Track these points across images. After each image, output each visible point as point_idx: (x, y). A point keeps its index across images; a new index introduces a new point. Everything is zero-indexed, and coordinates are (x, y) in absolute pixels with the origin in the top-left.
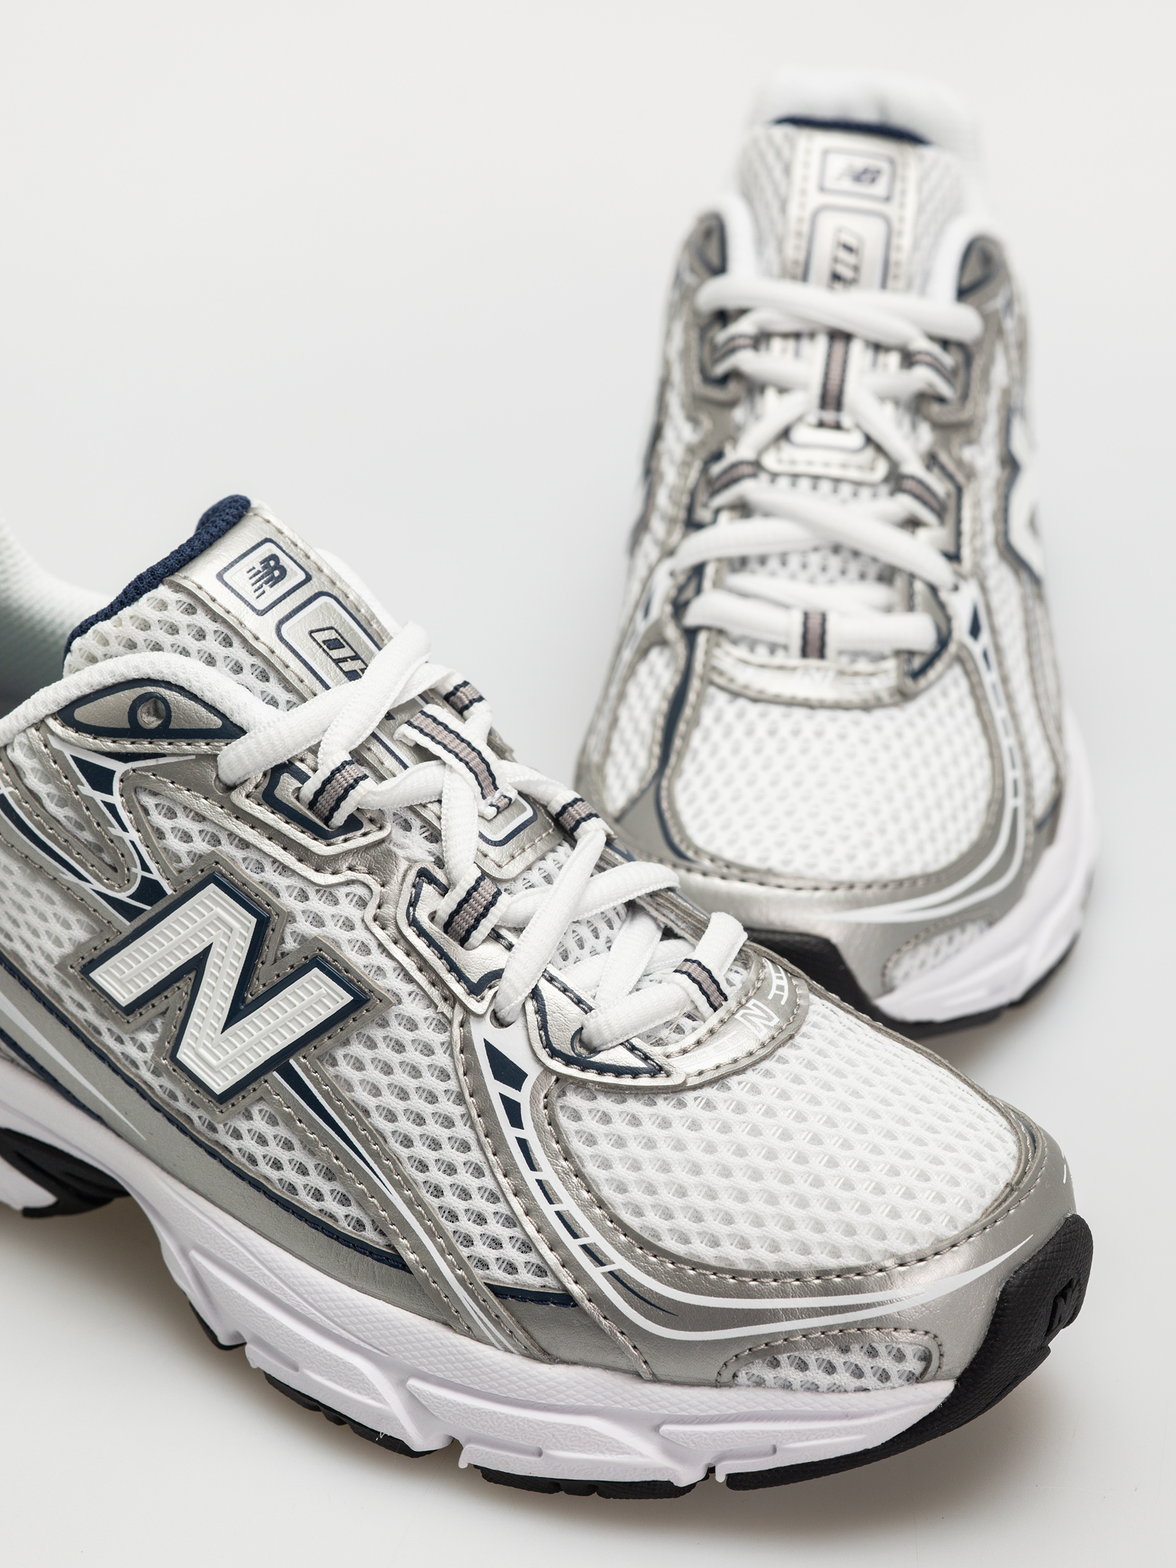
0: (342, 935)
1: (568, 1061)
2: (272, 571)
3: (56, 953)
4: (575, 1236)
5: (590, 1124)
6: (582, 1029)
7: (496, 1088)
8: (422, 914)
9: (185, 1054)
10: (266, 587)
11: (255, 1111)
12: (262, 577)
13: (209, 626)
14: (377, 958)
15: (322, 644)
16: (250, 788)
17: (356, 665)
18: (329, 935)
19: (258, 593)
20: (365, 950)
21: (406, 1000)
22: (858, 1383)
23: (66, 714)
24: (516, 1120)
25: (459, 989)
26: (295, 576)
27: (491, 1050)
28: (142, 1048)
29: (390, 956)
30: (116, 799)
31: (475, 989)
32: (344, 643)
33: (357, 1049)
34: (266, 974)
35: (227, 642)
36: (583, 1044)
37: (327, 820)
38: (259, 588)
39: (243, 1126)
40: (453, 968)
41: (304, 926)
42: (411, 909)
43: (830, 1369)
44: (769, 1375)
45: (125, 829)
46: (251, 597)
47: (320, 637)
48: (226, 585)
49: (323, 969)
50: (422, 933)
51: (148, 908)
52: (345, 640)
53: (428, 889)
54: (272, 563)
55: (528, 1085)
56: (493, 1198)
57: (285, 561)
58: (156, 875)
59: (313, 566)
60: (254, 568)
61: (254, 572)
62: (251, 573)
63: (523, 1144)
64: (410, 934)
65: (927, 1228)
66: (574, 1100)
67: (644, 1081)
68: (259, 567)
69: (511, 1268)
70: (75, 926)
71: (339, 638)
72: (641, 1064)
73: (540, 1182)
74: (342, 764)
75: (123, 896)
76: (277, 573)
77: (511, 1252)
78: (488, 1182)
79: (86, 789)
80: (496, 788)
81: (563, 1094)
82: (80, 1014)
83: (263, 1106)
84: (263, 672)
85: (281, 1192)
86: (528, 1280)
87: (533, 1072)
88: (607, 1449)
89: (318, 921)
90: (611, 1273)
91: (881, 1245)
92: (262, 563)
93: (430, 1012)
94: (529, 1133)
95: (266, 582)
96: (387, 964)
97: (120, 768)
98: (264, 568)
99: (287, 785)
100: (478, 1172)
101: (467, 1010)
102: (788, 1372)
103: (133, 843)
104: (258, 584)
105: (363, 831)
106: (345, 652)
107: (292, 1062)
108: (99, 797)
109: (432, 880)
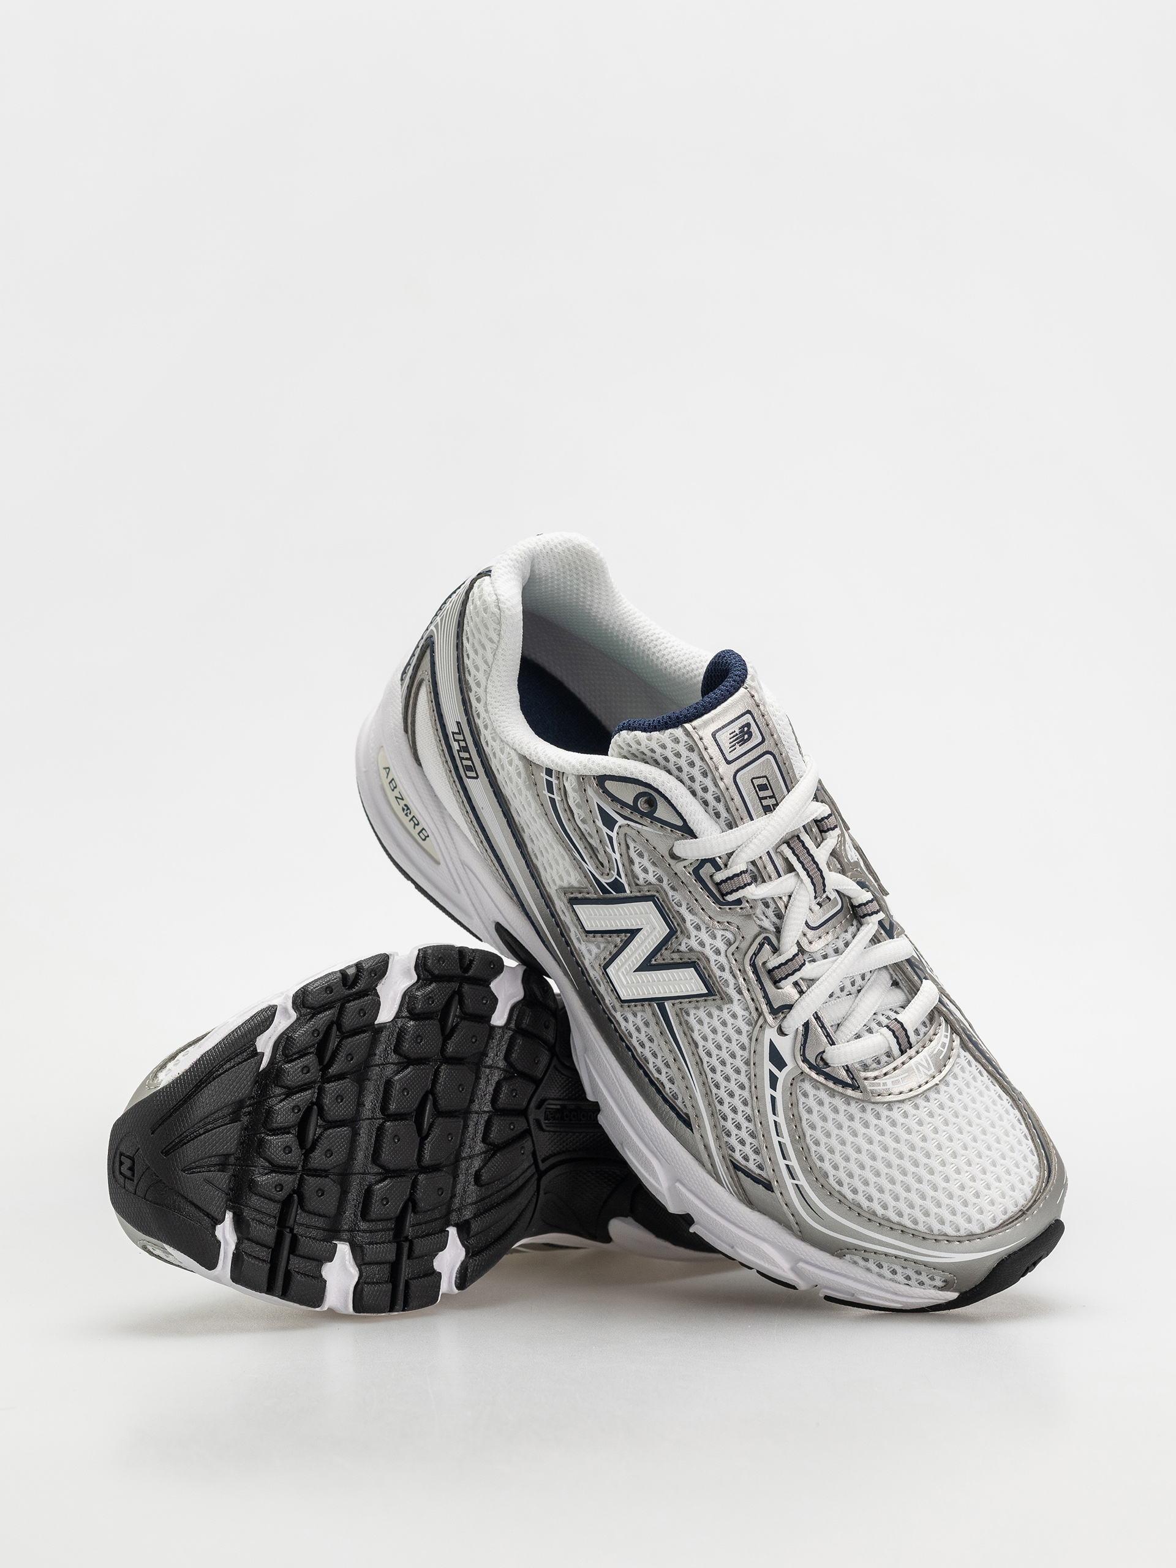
0: (713, 957)
1: (811, 1067)
2: (744, 734)
3: (559, 882)
4: (784, 1158)
5: (811, 1102)
6: (824, 1052)
7: (768, 1066)
8: (759, 962)
9: (611, 971)
10: (737, 745)
11: (639, 1015)
12: (737, 739)
13: (698, 763)
14: (727, 975)
15: (756, 787)
16: (686, 863)
17: (772, 802)
18: (705, 953)
19: (732, 749)
20: (722, 969)
21: (736, 1002)
22: (907, 1282)
23: (601, 780)
24: (773, 1086)
25: (765, 1008)
26: (757, 738)
27: (772, 1045)
28: (589, 951)
29: (734, 976)
30: (614, 835)
31: (774, 1012)
32: (769, 787)
33: (702, 1014)
34: (667, 955)
35: (705, 774)
36: (822, 1059)
37: (723, 895)
38: (733, 746)
39: (631, 1017)
40: (766, 996)
41: (694, 944)
42: (754, 956)
43: (894, 1272)
44: (862, 1263)
45: (614, 852)
46: (726, 749)
47: (757, 782)
48: (716, 741)
49: (696, 970)
50: (755, 972)
51: (615, 893)
52: (770, 785)
53: (767, 947)
54: (746, 729)
55: (785, 1070)
56: (748, 1119)
57: (754, 728)
58: (623, 880)
59: (768, 732)
60: (735, 731)
61: (734, 734)
62: (732, 735)
63: (773, 1099)
64: (749, 970)
65: (967, 1226)
66: (807, 1086)
67: (849, 1092)
68: (737, 732)
69: (746, 1158)
70: (573, 877)
71: (767, 783)
72: (849, 1081)
73: (775, 1122)
74: (741, 872)
75: (603, 881)
76: (746, 736)
77: (748, 1150)
78: (748, 1110)
79: (600, 823)
80: (825, 892)
81: (803, 1080)
82: (562, 917)
83: (642, 1014)
84: (718, 797)
85: (640, 1059)
86: (751, 1166)
87: (790, 1065)
88: (767, 1261)
89: (702, 944)
90: (796, 1185)
91: (940, 1227)
92: (740, 728)
93: (746, 1013)
94: (778, 1095)
95: (738, 743)
96: (732, 981)
97: (621, 821)
98: (740, 732)
99: (708, 869)
100: (745, 1103)
101: (765, 1021)
102: (871, 1265)
103: (616, 860)
104: (732, 744)
105: (741, 906)
106: (768, 793)
107: (666, 1003)
108: (605, 830)
109: (770, 943)
